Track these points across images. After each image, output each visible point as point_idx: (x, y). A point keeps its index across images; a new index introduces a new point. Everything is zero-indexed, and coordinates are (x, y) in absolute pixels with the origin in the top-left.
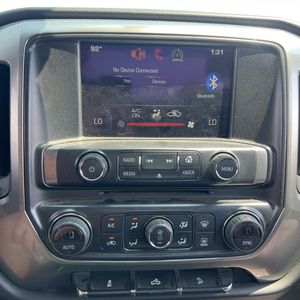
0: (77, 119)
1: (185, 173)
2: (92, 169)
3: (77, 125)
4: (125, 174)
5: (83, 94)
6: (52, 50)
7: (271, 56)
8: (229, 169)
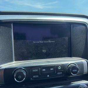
0: (12, 54)
1: (58, 73)
2: (20, 77)
3: (12, 57)
4: (34, 77)
5: (14, 44)
6: (1, 27)
7: (84, 27)
8: (76, 71)
